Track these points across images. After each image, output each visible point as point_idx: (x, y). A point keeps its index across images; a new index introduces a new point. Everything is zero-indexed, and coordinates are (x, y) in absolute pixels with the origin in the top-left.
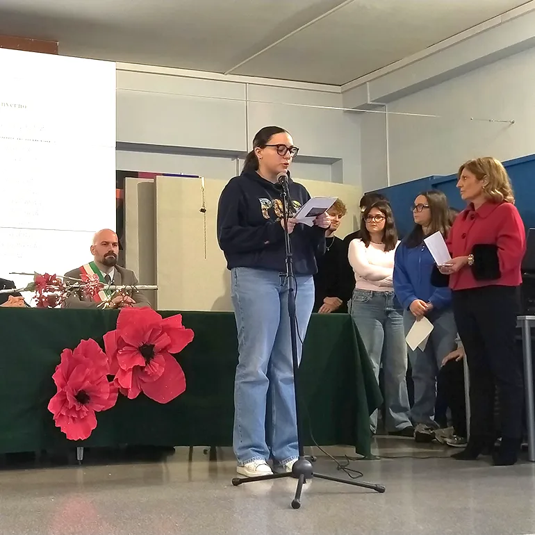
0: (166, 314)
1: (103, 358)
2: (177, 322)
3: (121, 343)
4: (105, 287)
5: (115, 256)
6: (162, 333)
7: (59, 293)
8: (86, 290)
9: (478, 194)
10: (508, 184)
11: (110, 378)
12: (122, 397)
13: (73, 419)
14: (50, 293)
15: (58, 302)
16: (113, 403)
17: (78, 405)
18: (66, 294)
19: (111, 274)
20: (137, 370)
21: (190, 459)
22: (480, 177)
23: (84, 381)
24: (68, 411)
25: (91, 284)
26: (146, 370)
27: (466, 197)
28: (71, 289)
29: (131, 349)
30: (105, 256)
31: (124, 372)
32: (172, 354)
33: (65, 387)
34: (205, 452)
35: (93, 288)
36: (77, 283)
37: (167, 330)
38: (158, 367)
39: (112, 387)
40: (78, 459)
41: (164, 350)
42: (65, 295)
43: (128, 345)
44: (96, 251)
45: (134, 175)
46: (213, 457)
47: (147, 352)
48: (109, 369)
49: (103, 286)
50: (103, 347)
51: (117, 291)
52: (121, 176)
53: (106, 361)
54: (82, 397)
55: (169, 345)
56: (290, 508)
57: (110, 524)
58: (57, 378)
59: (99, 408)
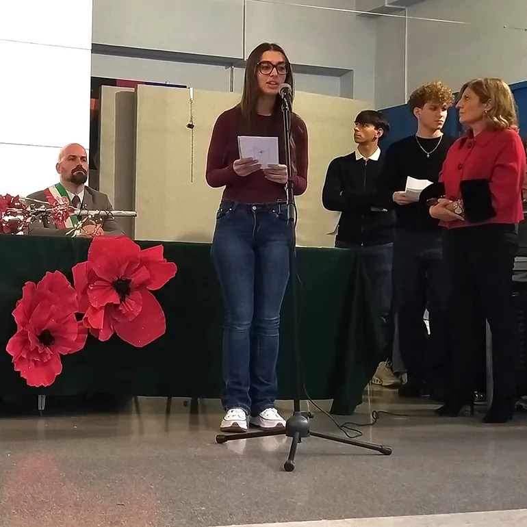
0: (145, 245)
1: (71, 293)
2: (158, 254)
3: (92, 277)
4: (76, 212)
5: (85, 172)
6: (139, 267)
7: (21, 218)
8: (53, 214)
9: (480, 119)
10: (514, 112)
11: (79, 316)
12: (92, 339)
13: (35, 362)
14: (11, 218)
15: (21, 228)
16: (82, 345)
17: (41, 346)
18: (30, 218)
19: (81, 196)
20: (111, 309)
21: (168, 411)
22: (484, 99)
23: (49, 318)
24: (30, 353)
25: (60, 208)
26: (120, 308)
27: (464, 120)
28: (36, 214)
29: (103, 284)
30: (73, 172)
31: (95, 311)
32: (150, 291)
33: (27, 326)
34: (185, 404)
35: (61, 212)
36: (43, 206)
37: (145, 262)
38: (134, 306)
39: (81, 327)
40: (40, 409)
41: (142, 286)
42: (29, 220)
43: (100, 279)
44: (63, 168)
45: (112, 82)
46: (194, 410)
47: (123, 288)
48: (77, 306)
49: (73, 211)
50: (71, 281)
51: (90, 217)
52: (97, 84)
53: (74, 297)
54: (46, 338)
55: (148, 280)
56: (281, 470)
57: (75, 483)
58: (17, 316)
59: (65, 350)
